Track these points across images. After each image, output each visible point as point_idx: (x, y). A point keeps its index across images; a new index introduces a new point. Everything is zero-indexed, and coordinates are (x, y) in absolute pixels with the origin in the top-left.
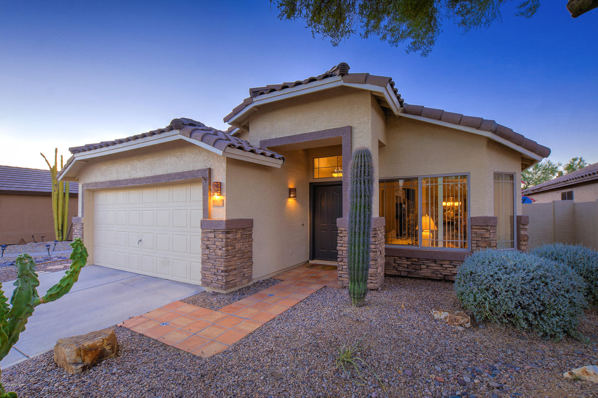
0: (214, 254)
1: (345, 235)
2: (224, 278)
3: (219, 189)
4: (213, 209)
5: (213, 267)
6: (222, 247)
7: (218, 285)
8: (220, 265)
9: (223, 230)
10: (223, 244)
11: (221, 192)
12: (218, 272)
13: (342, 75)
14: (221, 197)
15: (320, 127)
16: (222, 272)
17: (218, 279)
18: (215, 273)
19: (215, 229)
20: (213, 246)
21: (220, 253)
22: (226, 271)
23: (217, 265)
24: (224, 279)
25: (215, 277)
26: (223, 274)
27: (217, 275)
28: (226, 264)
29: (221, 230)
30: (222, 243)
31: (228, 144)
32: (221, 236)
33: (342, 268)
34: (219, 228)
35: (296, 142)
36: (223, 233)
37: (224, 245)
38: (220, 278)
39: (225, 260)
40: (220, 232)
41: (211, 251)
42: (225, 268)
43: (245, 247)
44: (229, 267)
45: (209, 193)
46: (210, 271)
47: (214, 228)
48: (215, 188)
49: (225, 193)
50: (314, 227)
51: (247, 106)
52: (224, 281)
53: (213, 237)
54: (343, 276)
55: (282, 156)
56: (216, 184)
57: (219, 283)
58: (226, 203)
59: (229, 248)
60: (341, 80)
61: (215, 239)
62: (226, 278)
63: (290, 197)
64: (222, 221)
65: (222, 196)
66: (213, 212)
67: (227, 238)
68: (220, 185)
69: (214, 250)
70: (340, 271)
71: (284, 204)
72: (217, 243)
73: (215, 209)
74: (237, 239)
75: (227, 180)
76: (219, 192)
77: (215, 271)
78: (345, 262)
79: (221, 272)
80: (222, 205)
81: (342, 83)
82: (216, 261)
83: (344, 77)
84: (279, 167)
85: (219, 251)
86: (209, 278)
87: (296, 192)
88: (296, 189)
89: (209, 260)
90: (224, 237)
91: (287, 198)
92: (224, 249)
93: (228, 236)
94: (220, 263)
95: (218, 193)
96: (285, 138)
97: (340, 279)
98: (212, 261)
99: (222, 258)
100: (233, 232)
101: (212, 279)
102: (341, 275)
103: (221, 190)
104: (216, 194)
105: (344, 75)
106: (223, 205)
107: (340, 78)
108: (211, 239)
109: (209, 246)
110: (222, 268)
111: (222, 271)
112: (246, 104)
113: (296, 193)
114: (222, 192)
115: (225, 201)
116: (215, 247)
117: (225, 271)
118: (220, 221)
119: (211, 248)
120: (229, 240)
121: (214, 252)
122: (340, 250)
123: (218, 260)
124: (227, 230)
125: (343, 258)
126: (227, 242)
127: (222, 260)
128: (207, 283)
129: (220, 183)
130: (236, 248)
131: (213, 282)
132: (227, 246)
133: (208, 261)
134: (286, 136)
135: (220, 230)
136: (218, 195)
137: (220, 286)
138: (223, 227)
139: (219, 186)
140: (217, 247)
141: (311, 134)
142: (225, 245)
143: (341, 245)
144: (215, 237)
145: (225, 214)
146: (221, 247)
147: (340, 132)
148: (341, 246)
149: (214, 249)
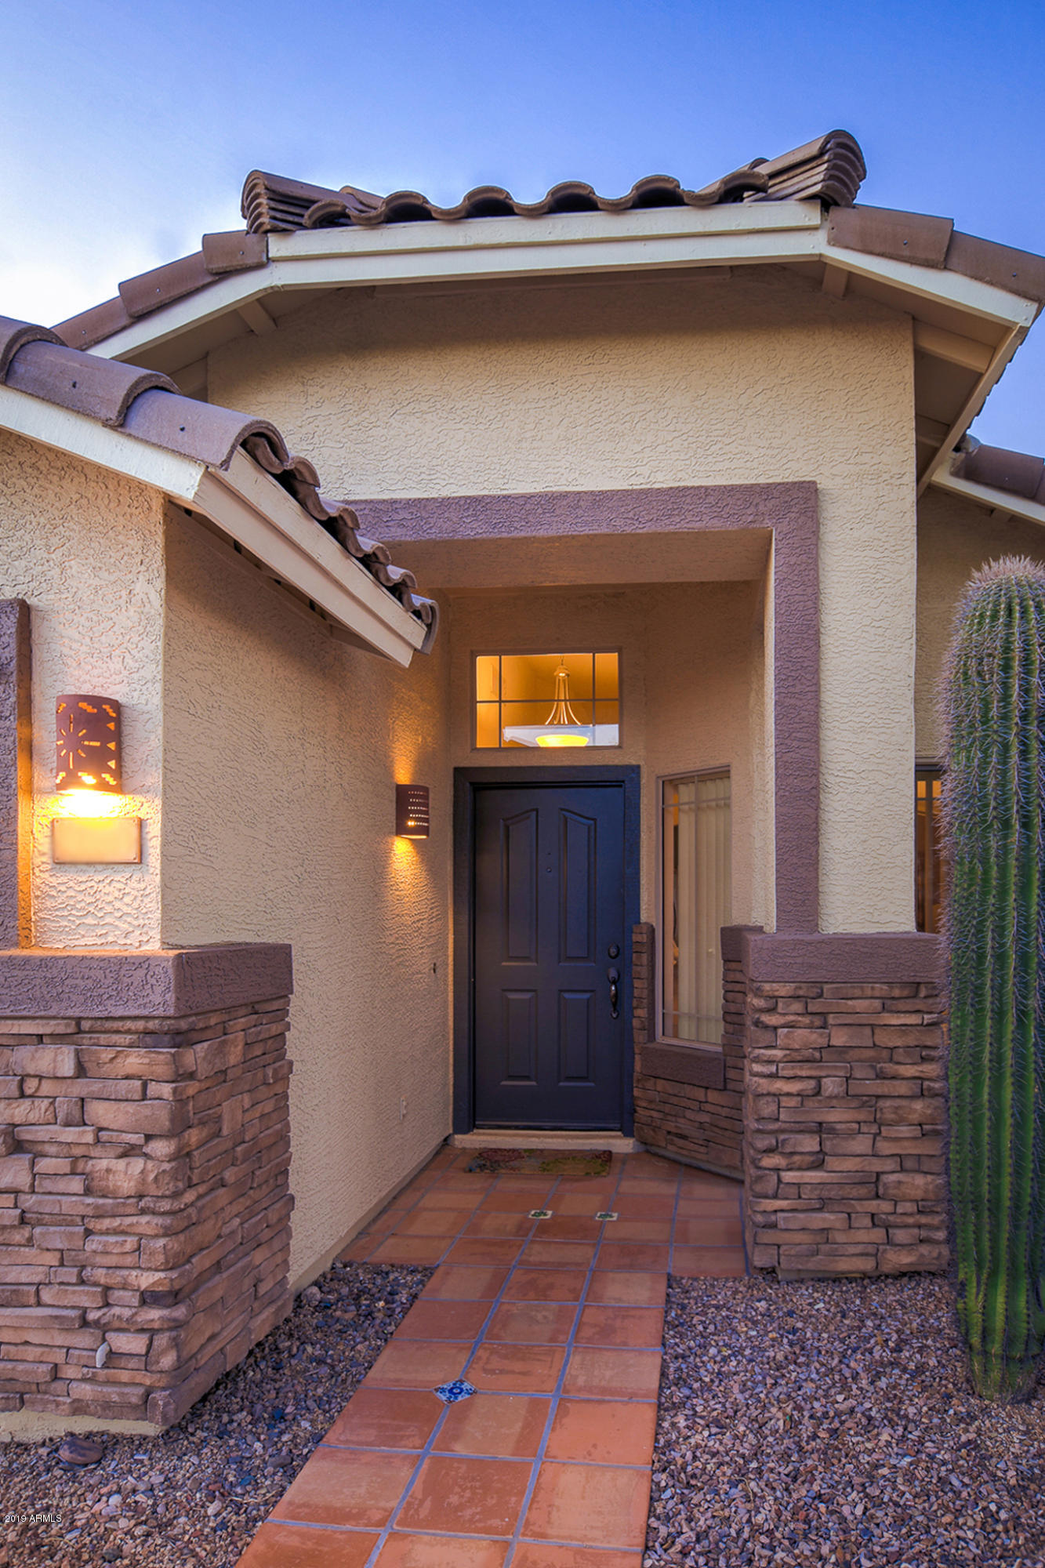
0: (76, 1185)
1: (792, 1018)
2: (161, 1340)
3: (112, 746)
4: (54, 881)
5: (70, 1273)
6: (148, 1138)
7: (113, 1394)
8: (129, 1260)
9: (152, 1025)
10: (160, 1115)
11: (119, 765)
12: (107, 1305)
13: (826, 202)
14: (127, 799)
15: (646, 471)
16: (143, 1302)
17: (111, 1354)
18: (85, 1310)
19: (78, 1020)
20: (70, 1134)
21: (125, 1175)
22: (172, 1297)
23: (99, 1260)
24: (163, 1352)
25: (83, 1339)
26: (154, 1315)
27: (104, 1329)
28: (174, 1244)
29: (140, 1025)
30: (145, 1109)
31: (242, 426)
32: (135, 1061)
33: (779, 1181)
34: (120, 1012)
35: (515, 534)
36: (148, 1039)
37: (164, 1121)
38: (130, 1343)
39: (168, 1221)
40: (129, 1038)
41: (44, 1165)
42: (174, 1274)
43: (262, 1116)
44: (188, 1261)
45: (21, 774)
46: (39, 1304)
47: (76, 1012)
48: (85, 737)
49: (154, 778)
50: (474, 977)
51: (223, 275)
52: (168, 1361)
53: (67, 1067)
54: (782, 1225)
55: (429, 602)
56: (90, 709)
57: (124, 1376)
58: (165, 844)
59: (194, 1136)
60: (815, 228)
61: (81, 1088)
62: (176, 1343)
63: (401, 830)
64: (144, 962)
65: (134, 792)
66: (49, 904)
67: (182, 1076)
68: (118, 721)
69: (75, 1159)
70: (766, 1197)
71: (379, 862)
72: (100, 1112)
73: (63, 878)
74: (230, 1075)
75: (167, 692)
76: (112, 764)
77: (85, 1298)
78: (792, 1154)
79: (135, 1302)
80: (132, 855)
81: (815, 245)
82: (88, 1233)
83: (835, 213)
84: (404, 658)
85: (121, 1164)
86: (31, 1353)
87: (427, 805)
88: (426, 790)
89: (26, 1232)
90: (163, 1070)
91: (390, 833)
92: (161, 1148)
93: (195, 1056)
94: (128, 1247)
95: (107, 777)
96: (445, 503)
97: (768, 1237)
98: (56, 1237)
99: (143, 1212)
100: (209, 1034)
101: (59, 1357)
102: (773, 1218)
103: (118, 755)
104: (88, 779)
105: (837, 204)
106: (141, 858)
107: (812, 215)
108: (47, 1088)
109: (26, 1135)
110: (146, 1280)
111: (148, 1298)
112: (219, 265)
113: (426, 813)
114: (129, 766)
115: (154, 830)
116: (89, 1138)
117: (170, 1292)
118: (122, 962)
119: (52, 1149)
120: (192, 1088)
121: (73, 1173)
122: (769, 1094)
123: (117, 1222)
124: (183, 1025)
125: (783, 1131)
126: (180, 1100)
127: (146, 1224)
128: (19, 1387)
129: (116, 706)
130: (225, 1132)
131: (70, 1372)
132: (179, 1126)
133: (18, 1237)
134: (446, 493)
135: (129, 1024)
136: (103, 786)
137: (134, 1395)
138: (161, 1000)
139: (112, 726)
140: (98, 1141)
141: (599, 499)
142: (172, 1120)
143: (773, 1069)
144: (81, 1071)
145: (158, 915)
146: (136, 1139)
147: (761, 508)
148: (771, 1076)
149: (77, 1151)
